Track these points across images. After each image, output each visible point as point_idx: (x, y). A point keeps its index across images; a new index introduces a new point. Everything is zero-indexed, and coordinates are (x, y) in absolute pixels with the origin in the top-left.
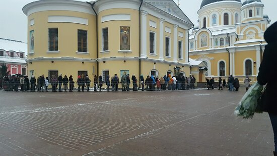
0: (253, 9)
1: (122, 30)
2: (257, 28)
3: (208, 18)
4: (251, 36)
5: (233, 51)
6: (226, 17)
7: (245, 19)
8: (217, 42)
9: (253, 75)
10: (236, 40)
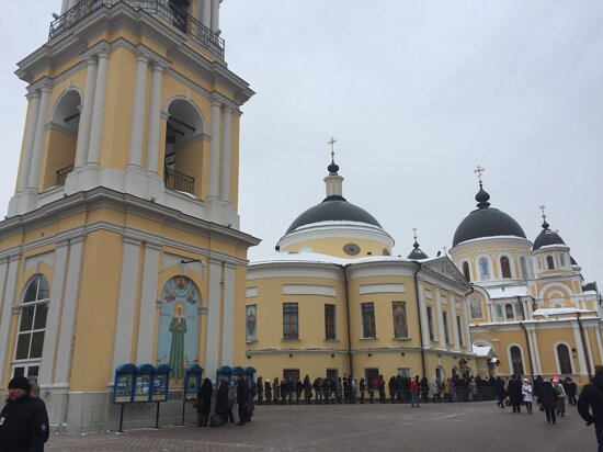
0: (553, 255)
1: (395, 307)
2: (567, 288)
3: (473, 265)
4: (557, 301)
5: (533, 328)
6: (505, 263)
7: (542, 270)
8: (500, 311)
9: (574, 373)
10: (534, 310)
